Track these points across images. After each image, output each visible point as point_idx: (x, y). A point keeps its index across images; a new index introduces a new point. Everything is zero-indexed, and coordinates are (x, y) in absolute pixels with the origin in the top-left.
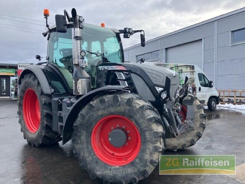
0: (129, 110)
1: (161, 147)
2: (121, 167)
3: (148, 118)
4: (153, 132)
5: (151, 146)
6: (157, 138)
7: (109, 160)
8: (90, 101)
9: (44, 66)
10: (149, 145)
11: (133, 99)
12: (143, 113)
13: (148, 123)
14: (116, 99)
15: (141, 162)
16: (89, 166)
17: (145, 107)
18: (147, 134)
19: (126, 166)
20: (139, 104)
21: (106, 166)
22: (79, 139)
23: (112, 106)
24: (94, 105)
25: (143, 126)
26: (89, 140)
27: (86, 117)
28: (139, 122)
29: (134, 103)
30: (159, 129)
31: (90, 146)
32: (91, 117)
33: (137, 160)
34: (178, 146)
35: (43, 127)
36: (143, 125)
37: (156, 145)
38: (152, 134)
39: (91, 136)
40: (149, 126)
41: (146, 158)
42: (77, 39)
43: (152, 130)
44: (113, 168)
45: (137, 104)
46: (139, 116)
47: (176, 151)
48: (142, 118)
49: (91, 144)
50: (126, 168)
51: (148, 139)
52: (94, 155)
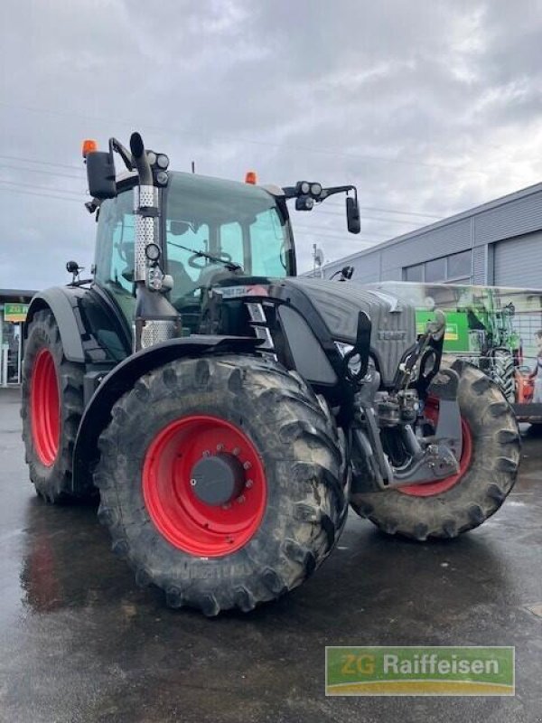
0: (236, 401)
1: (317, 508)
2: (213, 562)
3: (284, 424)
4: (295, 464)
5: (289, 506)
6: (307, 482)
7: (187, 540)
8: (140, 376)
9: (84, 291)
10: (285, 502)
11: (248, 371)
12: (271, 411)
13: (283, 439)
14: (205, 370)
15: (262, 548)
16: (132, 552)
17: (276, 395)
18: (280, 471)
19: (227, 559)
20: (262, 387)
21: (174, 555)
22: (110, 475)
23: (193, 389)
24: (148, 387)
25: (271, 446)
26: (138, 479)
27: (128, 418)
28: (260, 435)
29: (250, 384)
30: (313, 457)
31: (138, 498)
32: (141, 418)
33: (255, 544)
34: (429, 525)
35: (64, 449)
36: (271, 443)
37: (302, 502)
38: (292, 469)
39: (142, 469)
40: (285, 446)
41: (277, 538)
42: (145, 214)
43: (292, 458)
44: (192, 562)
45: (257, 387)
46: (261, 418)
47: (424, 539)
48: (267, 424)
49: (142, 491)
50: (226, 563)
51: (282, 485)
52: (149, 521)
